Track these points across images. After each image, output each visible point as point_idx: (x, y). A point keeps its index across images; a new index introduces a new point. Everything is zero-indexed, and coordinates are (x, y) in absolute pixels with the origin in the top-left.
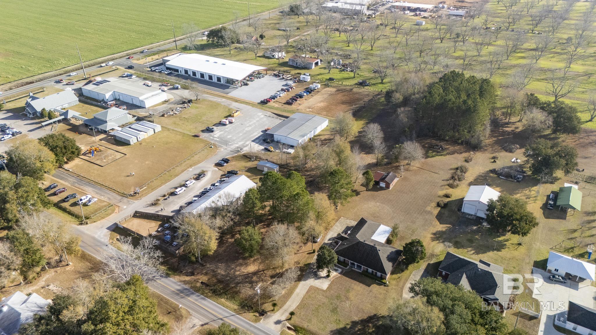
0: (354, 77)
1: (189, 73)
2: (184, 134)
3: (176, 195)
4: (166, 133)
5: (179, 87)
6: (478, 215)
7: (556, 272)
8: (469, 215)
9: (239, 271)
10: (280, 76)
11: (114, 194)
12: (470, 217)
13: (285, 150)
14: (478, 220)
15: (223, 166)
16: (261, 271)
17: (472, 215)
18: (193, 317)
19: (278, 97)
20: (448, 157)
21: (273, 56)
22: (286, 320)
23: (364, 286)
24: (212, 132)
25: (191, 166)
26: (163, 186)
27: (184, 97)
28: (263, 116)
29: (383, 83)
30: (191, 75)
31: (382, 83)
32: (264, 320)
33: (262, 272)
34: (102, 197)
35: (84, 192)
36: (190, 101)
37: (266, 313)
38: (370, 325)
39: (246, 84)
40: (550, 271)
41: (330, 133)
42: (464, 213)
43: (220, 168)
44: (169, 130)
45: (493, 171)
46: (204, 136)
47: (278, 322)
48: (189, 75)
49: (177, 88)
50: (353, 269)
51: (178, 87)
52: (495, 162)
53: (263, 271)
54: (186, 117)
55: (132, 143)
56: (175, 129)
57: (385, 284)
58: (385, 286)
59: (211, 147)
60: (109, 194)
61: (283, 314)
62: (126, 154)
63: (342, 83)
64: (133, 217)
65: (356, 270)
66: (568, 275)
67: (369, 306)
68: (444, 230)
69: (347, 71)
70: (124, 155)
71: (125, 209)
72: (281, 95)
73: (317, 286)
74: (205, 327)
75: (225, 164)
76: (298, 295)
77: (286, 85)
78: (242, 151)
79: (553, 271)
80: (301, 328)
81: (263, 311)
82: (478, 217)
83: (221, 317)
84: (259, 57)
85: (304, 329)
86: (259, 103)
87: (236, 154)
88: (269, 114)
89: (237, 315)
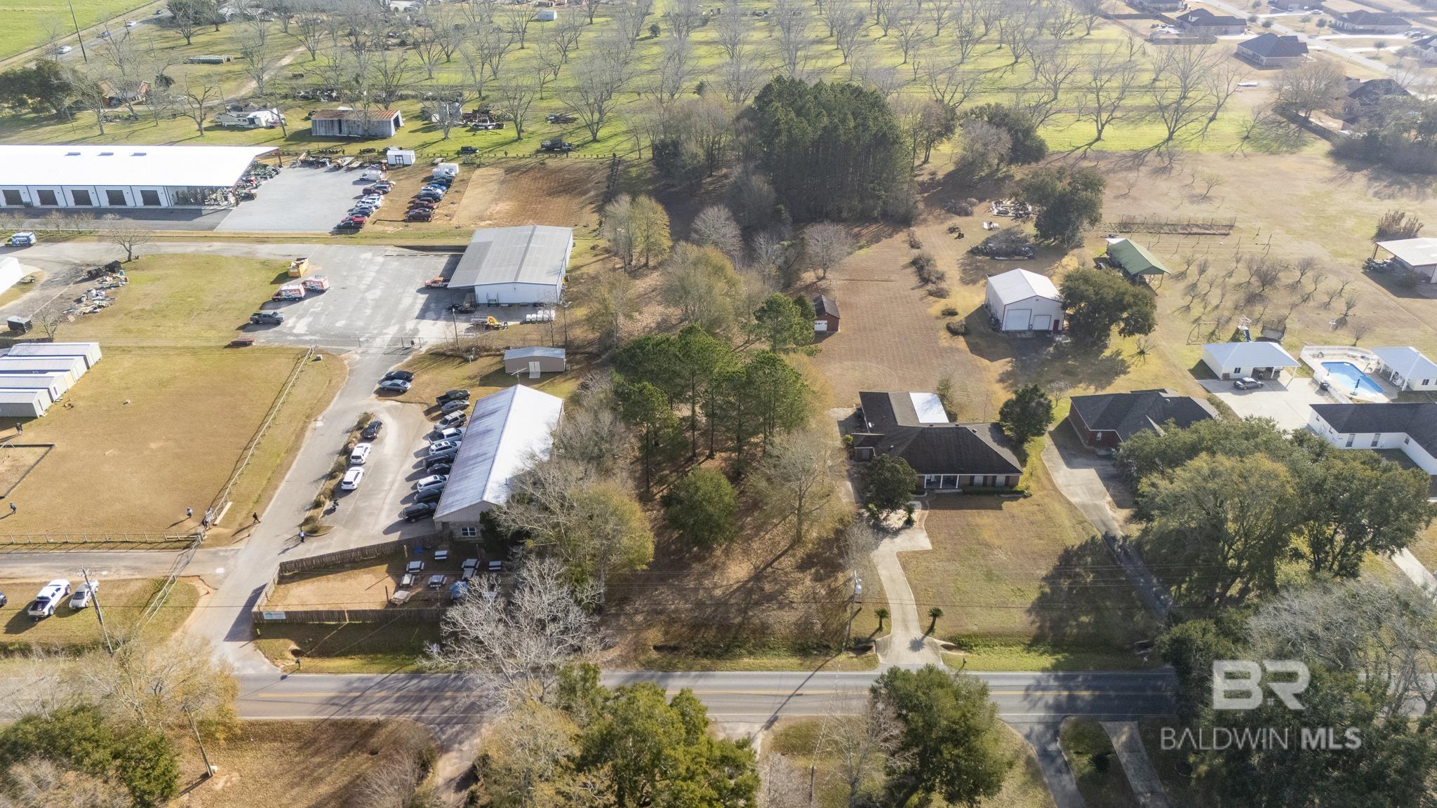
0: (519, 138)
1: (25, 199)
2: (193, 351)
3: (350, 491)
4: (127, 362)
5: (33, 240)
6: (1035, 328)
7: (1237, 375)
8: (1020, 332)
9: (715, 586)
10: (324, 164)
11: (141, 553)
12: (1023, 336)
13: (529, 317)
14: (1042, 338)
15: (405, 391)
16: (765, 569)
17: (1024, 332)
18: (726, 725)
19: (374, 209)
20: (874, 247)
21: (252, 121)
22: (927, 634)
23: (991, 513)
24: (278, 322)
25: (309, 417)
26: (282, 485)
27: (77, 262)
28: (380, 259)
29: (598, 141)
30: (37, 202)
31: (595, 140)
32: (884, 656)
33: (769, 570)
34: (104, 573)
35: (27, 581)
36: (113, 268)
37: (869, 640)
38: (1077, 570)
39: (250, 197)
40: (1226, 377)
41: (595, 259)
42: (1007, 332)
43: (400, 397)
44: (125, 350)
45: (974, 252)
46: (261, 338)
47: (916, 645)
48: (29, 205)
49: (26, 244)
50: (937, 491)
51: (28, 239)
52: (961, 236)
53: (770, 565)
54: (148, 307)
55: (39, 412)
56: (144, 344)
57: (1021, 494)
58: (1025, 497)
59: (318, 359)
60: (121, 559)
61: (906, 628)
62: (51, 446)
63: (506, 153)
64: (280, 583)
65: (945, 491)
66: (1256, 373)
67: (1039, 542)
68: (1010, 369)
69: (486, 128)
70: (47, 448)
71: (226, 575)
72: (378, 203)
73: (909, 549)
74: (777, 727)
75: (409, 385)
76: (892, 580)
77: (363, 181)
78: (415, 347)
79: (1233, 375)
80: (969, 636)
81: (858, 641)
82: (1036, 331)
83: (791, 692)
84: (206, 129)
85: (976, 635)
86: (332, 233)
87: (410, 358)
88: (391, 250)
89: (819, 673)
